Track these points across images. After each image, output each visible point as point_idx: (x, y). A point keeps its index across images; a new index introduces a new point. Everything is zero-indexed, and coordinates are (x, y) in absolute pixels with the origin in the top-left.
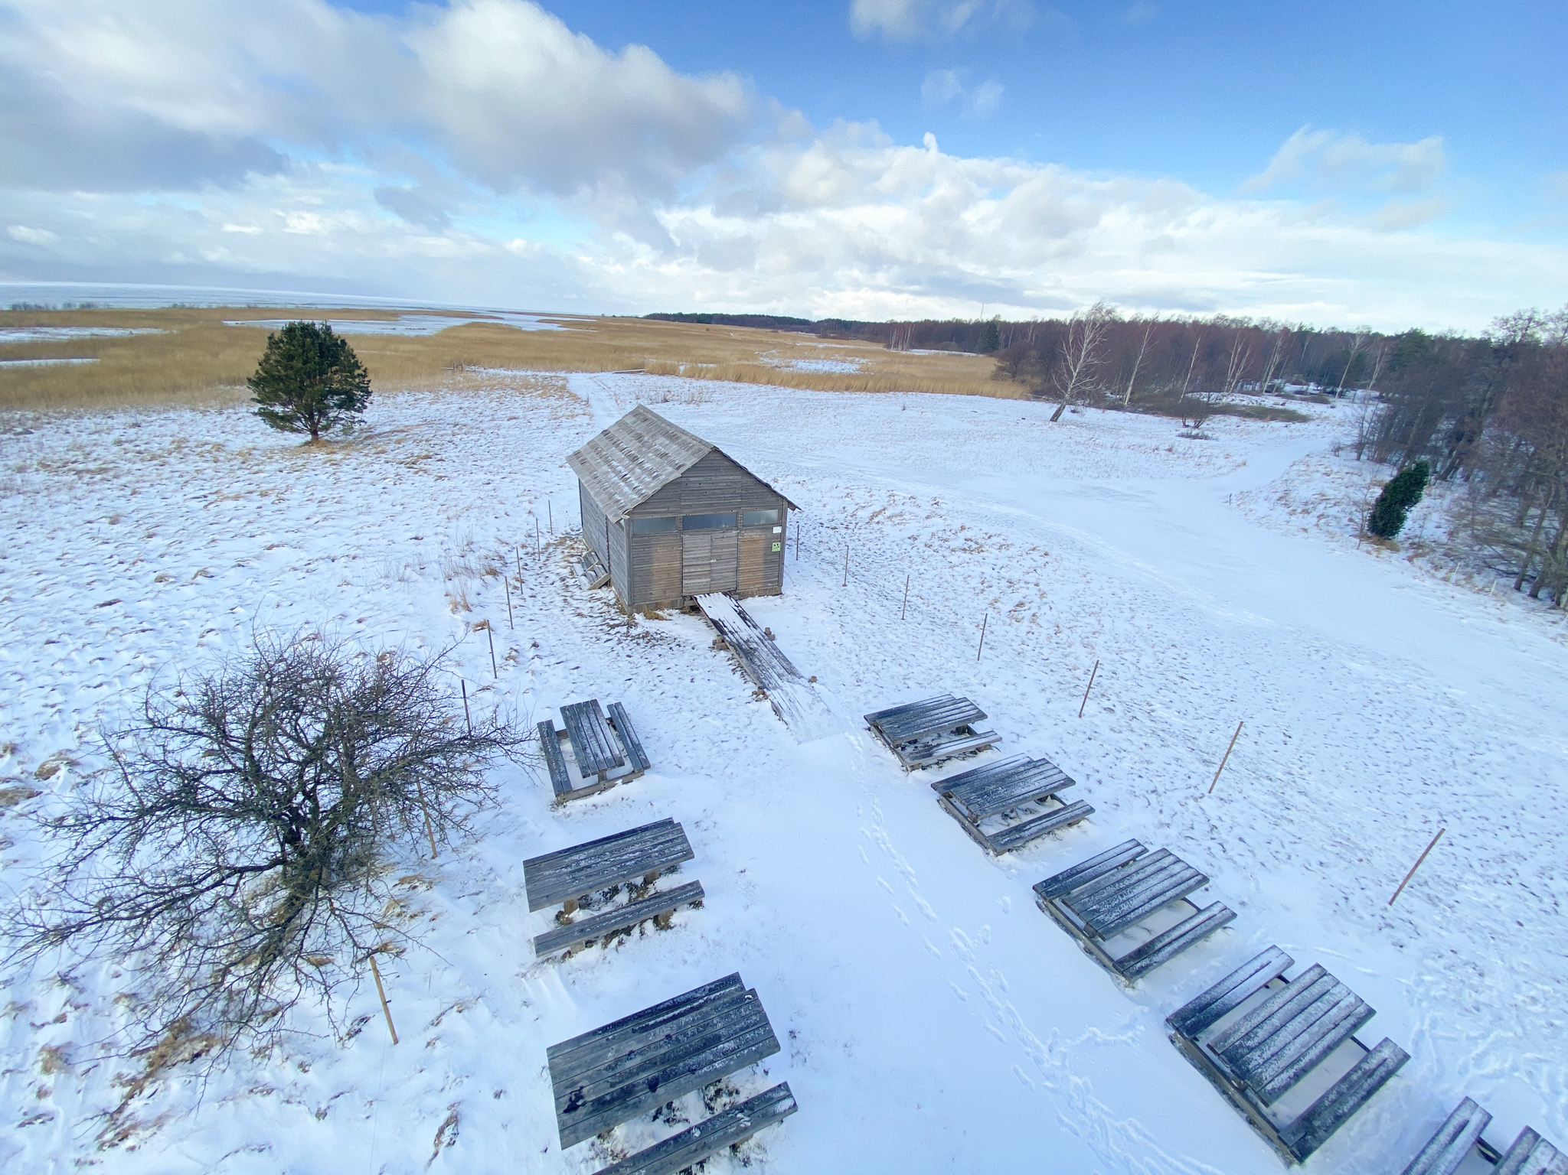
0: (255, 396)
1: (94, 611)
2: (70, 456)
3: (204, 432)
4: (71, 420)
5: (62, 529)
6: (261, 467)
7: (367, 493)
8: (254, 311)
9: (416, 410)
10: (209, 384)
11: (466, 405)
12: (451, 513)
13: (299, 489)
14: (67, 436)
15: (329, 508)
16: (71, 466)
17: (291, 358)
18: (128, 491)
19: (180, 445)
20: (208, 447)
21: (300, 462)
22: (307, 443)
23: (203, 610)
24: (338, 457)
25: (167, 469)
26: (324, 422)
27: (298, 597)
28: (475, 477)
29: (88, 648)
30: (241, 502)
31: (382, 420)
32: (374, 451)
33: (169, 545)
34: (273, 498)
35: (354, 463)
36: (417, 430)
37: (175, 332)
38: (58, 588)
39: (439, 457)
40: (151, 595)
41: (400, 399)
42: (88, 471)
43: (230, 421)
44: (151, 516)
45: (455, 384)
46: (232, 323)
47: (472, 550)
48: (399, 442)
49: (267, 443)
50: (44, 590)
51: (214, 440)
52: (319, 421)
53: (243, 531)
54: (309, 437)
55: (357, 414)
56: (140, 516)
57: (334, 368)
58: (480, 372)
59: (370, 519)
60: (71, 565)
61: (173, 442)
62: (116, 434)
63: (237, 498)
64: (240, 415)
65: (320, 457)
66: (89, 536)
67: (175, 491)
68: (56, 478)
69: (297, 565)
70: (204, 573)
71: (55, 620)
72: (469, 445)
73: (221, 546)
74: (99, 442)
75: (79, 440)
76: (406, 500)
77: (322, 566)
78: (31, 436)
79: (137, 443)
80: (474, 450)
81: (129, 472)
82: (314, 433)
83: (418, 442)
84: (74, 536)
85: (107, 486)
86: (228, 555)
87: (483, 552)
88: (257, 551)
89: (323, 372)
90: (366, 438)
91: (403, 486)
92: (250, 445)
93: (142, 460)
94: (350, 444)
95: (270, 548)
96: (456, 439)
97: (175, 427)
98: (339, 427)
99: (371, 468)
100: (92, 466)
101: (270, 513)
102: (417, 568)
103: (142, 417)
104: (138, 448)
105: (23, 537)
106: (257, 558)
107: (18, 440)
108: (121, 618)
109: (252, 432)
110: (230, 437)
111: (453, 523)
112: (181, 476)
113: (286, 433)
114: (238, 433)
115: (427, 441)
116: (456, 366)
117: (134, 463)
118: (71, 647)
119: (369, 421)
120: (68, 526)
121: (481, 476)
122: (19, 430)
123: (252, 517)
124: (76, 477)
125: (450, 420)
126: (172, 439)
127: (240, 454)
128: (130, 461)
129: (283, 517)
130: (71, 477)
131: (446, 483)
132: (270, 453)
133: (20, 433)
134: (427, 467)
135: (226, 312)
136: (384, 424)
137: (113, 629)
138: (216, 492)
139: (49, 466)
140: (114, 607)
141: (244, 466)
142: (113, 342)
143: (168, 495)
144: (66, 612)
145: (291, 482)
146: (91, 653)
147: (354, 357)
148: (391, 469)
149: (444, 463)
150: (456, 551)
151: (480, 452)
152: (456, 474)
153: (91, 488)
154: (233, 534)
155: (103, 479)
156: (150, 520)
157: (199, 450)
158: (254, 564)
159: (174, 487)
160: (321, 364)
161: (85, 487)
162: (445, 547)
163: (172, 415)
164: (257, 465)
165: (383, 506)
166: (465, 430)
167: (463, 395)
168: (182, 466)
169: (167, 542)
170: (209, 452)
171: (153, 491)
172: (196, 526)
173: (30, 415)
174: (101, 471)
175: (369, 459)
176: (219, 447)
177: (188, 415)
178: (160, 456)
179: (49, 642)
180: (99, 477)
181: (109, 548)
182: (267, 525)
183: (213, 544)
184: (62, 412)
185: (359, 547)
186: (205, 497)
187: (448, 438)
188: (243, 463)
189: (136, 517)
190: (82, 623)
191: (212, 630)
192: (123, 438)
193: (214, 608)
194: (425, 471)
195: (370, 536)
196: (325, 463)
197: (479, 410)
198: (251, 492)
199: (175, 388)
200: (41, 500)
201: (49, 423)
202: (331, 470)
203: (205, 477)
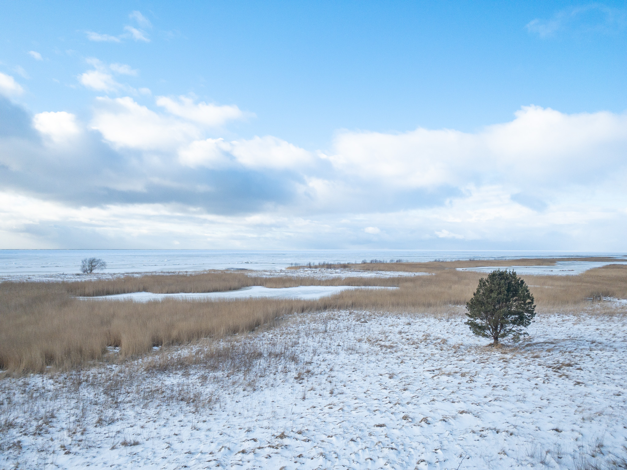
0: (468, 312)
1: (373, 428)
2: (380, 337)
3: (439, 331)
4: (383, 318)
5: (369, 376)
6: (464, 357)
7: (524, 386)
8: (473, 262)
9: (563, 328)
10: (445, 303)
11: (602, 327)
12: (586, 415)
13: (482, 375)
14: (380, 326)
15: (499, 392)
16: (379, 342)
17: (492, 291)
18: (400, 361)
19: (427, 337)
20: (439, 341)
21: (486, 357)
22: (491, 345)
23: (422, 445)
24: (508, 356)
25: (418, 351)
26: (502, 332)
27: (472, 454)
28: (606, 387)
29: (367, 449)
30: (451, 378)
31: (539, 333)
32: (531, 355)
33: (412, 398)
34: (467, 378)
35: (518, 362)
36: (563, 344)
37: (434, 274)
38: (362, 409)
39: (578, 366)
40: (399, 427)
41: (553, 319)
42: (385, 346)
43: (452, 326)
44: (407, 377)
45: (594, 310)
46: (460, 269)
47: (601, 453)
48: (549, 350)
49: (469, 342)
50: (356, 408)
51: (442, 337)
52: (500, 331)
53: (449, 398)
54: (492, 341)
55: (523, 328)
56: (403, 376)
57: (515, 298)
58: (614, 302)
59: (525, 406)
60: (369, 398)
61: (424, 336)
62: (400, 328)
63: (449, 375)
64: (457, 323)
65: (497, 355)
66: (379, 383)
67: (420, 365)
68: (372, 348)
69: (475, 429)
70: (425, 420)
71: (357, 428)
72: (603, 360)
73: (437, 405)
74: (392, 331)
75: (385, 329)
76: (551, 397)
77: (490, 435)
78: (366, 324)
79: (408, 334)
80: (607, 364)
81: (402, 350)
82: (496, 339)
83: (563, 352)
84: (373, 381)
85: (391, 356)
86: (439, 411)
87: (611, 457)
88: (454, 413)
89: (508, 300)
90: (527, 345)
91: (550, 386)
92: (460, 342)
93: (409, 344)
94: (516, 348)
95: (462, 412)
96: (593, 354)
97: (425, 327)
98: (511, 336)
99: (528, 368)
100: (388, 344)
101: (464, 388)
102: (556, 456)
103: (412, 320)
104: (408, 337)
105: (354, 377)
106: (454, 418)
107: (362, 325)
108: (384, 437)
109: (462, 334)
110: (450, 336)
111: (587, 424)
112: (424, 356)
113: (480, 337)
114: (455, 334)
115: (570, 352)
116: (596, 296)
117: (405, 345)
118: (360, 447)
119: (531, 333)
120: (372, 375)
121: (612, 388)
122: (363, 320)
123: (455, 389)
124: (380, 348)
125: (588, 338)
126: (423, 334)
127: (454, 347)
128: (403, 344)
129: (471, 393)
130: (378, 348)
131: (582, 388)
132: (469, 348)
133: (363, 322)
134: (568, 373)
135: (459, 263)
136: (539, 337)
137: (379, 442)
138: (439, 369)
139: (370, 341)
140: (382, 428)
141: (455, 355)
142: (406, 280)
143: (416, 366)
144: (362, 425)
145: (478, 369)
146: (367, 454)
147: (527, 291)
148: (542, 371)
149: (582, 372)
150: (588, 450)
151: (612, 366)
152: (591, 383)
153: (385, 356)
154: (444, 398)
155: (390, 352)
156: (407, 380)
157: (435, 342)
158: (451, 421)
159: (419, 362)
160: (507, 296)
161: (383, 355)
162: (579, 443)
163: (425, 320)
164: (462, 355)
165: (534, 398)
166: (600, 347)
167: (600, 319)
168: (426, 350)
169: (412, 395)
170: (439, 344)
171: (410, 362)
172: (427, 388)
173: (368, 313)
174: (391, 347)
175: (527, 361)
176: (444, 341)
177: (432, 320)
178: (417, 343)
179: (352, 440)
180: (389, 350)
181: (386, 392)
182: (462, 396)
183: (433, 402)
184: (380, 313)
185: (515, 427)
186: (433, 371)
187: (586, 352)
188: (455, 353)
189: (401, 376)
190: (367, 434)
191: (424, 461)
192: (403, 331)
193: (427, 446)
194: (567, 376)
195: (523, 420)
196: (500, 360)
197: (612, 332)
198: (456, 373)
199: (429, 305)
200: (365, 358)
201: (375, 318)
202: (503, 365)
203: (435, 358)
